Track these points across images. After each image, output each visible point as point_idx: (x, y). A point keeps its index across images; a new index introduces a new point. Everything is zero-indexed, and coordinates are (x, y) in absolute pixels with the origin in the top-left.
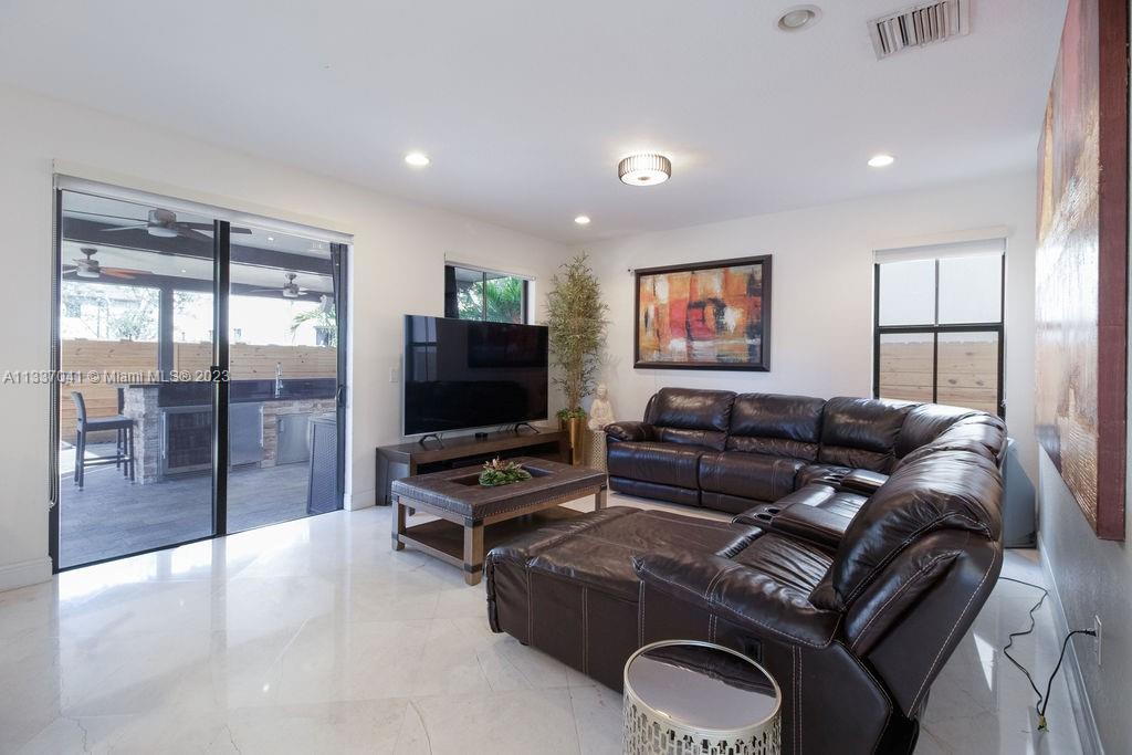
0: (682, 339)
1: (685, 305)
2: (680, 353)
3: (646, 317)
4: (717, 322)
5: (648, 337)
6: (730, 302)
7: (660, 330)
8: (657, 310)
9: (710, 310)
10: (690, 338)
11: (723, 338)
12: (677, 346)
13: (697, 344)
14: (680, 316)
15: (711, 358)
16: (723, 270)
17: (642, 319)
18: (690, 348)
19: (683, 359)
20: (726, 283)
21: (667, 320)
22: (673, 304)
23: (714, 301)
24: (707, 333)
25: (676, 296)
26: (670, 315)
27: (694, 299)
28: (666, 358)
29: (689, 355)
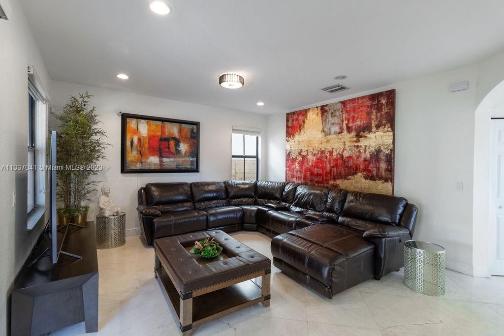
0: (157, 157)
1: (157, 139)
2: (155, 164)
3: (132, 142)
4: (176, 149)
5: (132, 155)
6: (183, 140)
7: (142, 152)
8: (139, 140)
9: (172, 143)
10: (161, 157)
11: (179, 157)
12: (154, 160)
13: (165, 160)
14: (156, 144)
15: (173, 166)
16: (179, 124)
17: (128, 143)
18: (161, 162)
19: (158, 167)
20: (180, 131)
21: (147, 145)
22: (151, 138)
23: (174, 139)
24: (170, 154)
25: (152, 133)
26: (149, 143)
27: (163, 137)
28: (146, 167)
29: (160, 165)
